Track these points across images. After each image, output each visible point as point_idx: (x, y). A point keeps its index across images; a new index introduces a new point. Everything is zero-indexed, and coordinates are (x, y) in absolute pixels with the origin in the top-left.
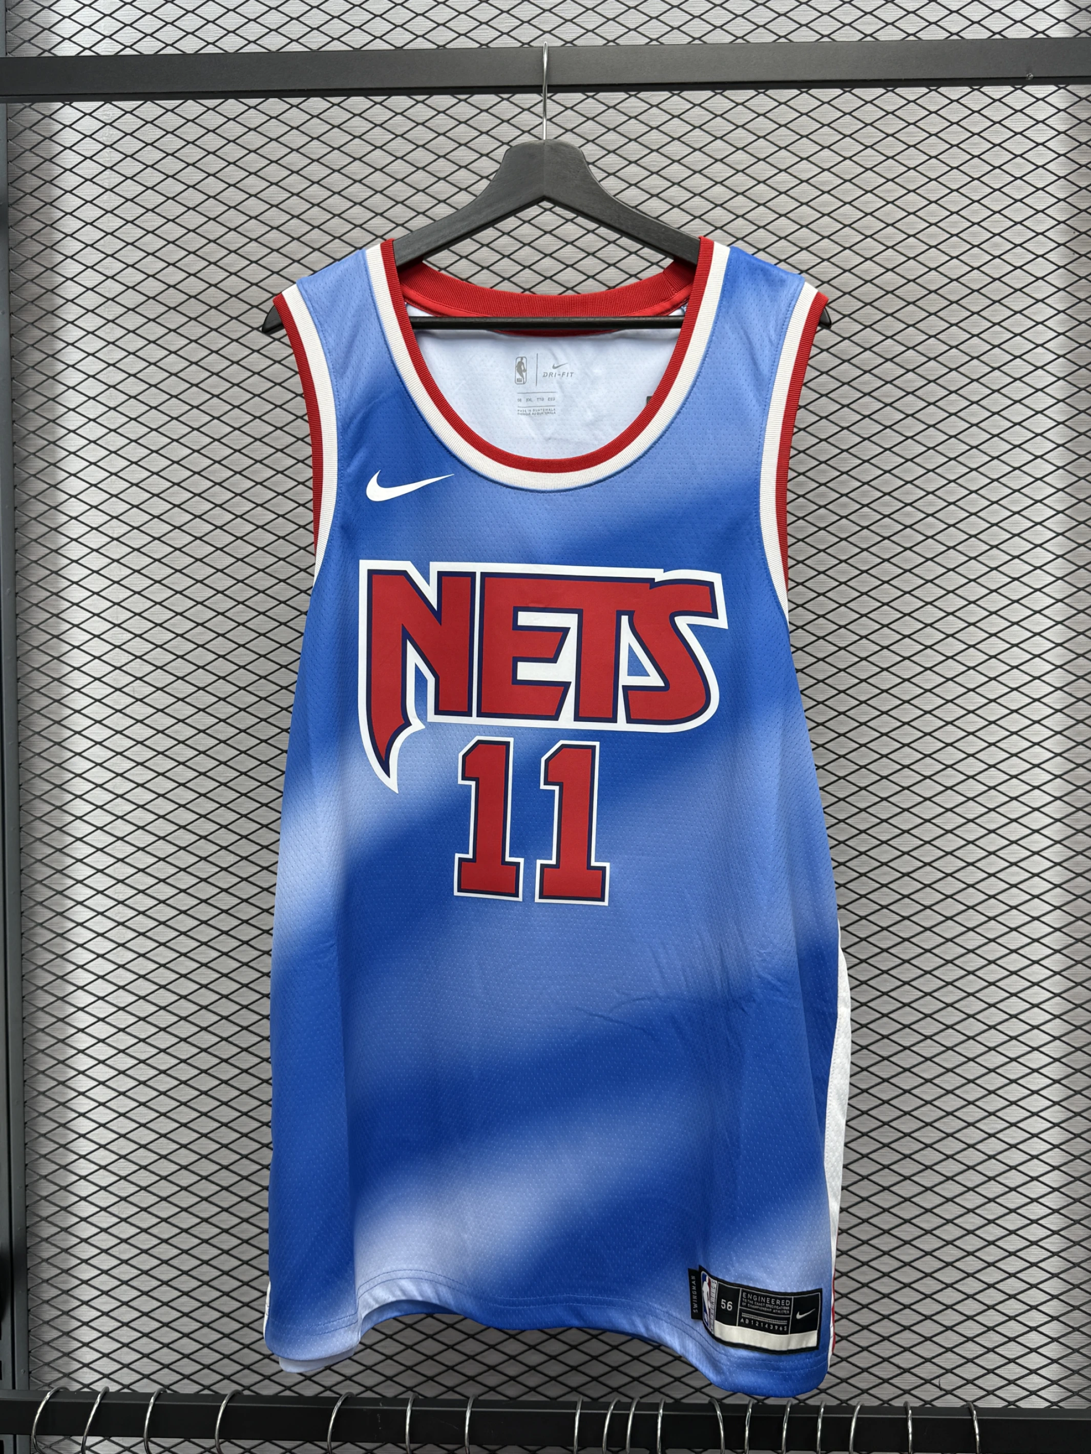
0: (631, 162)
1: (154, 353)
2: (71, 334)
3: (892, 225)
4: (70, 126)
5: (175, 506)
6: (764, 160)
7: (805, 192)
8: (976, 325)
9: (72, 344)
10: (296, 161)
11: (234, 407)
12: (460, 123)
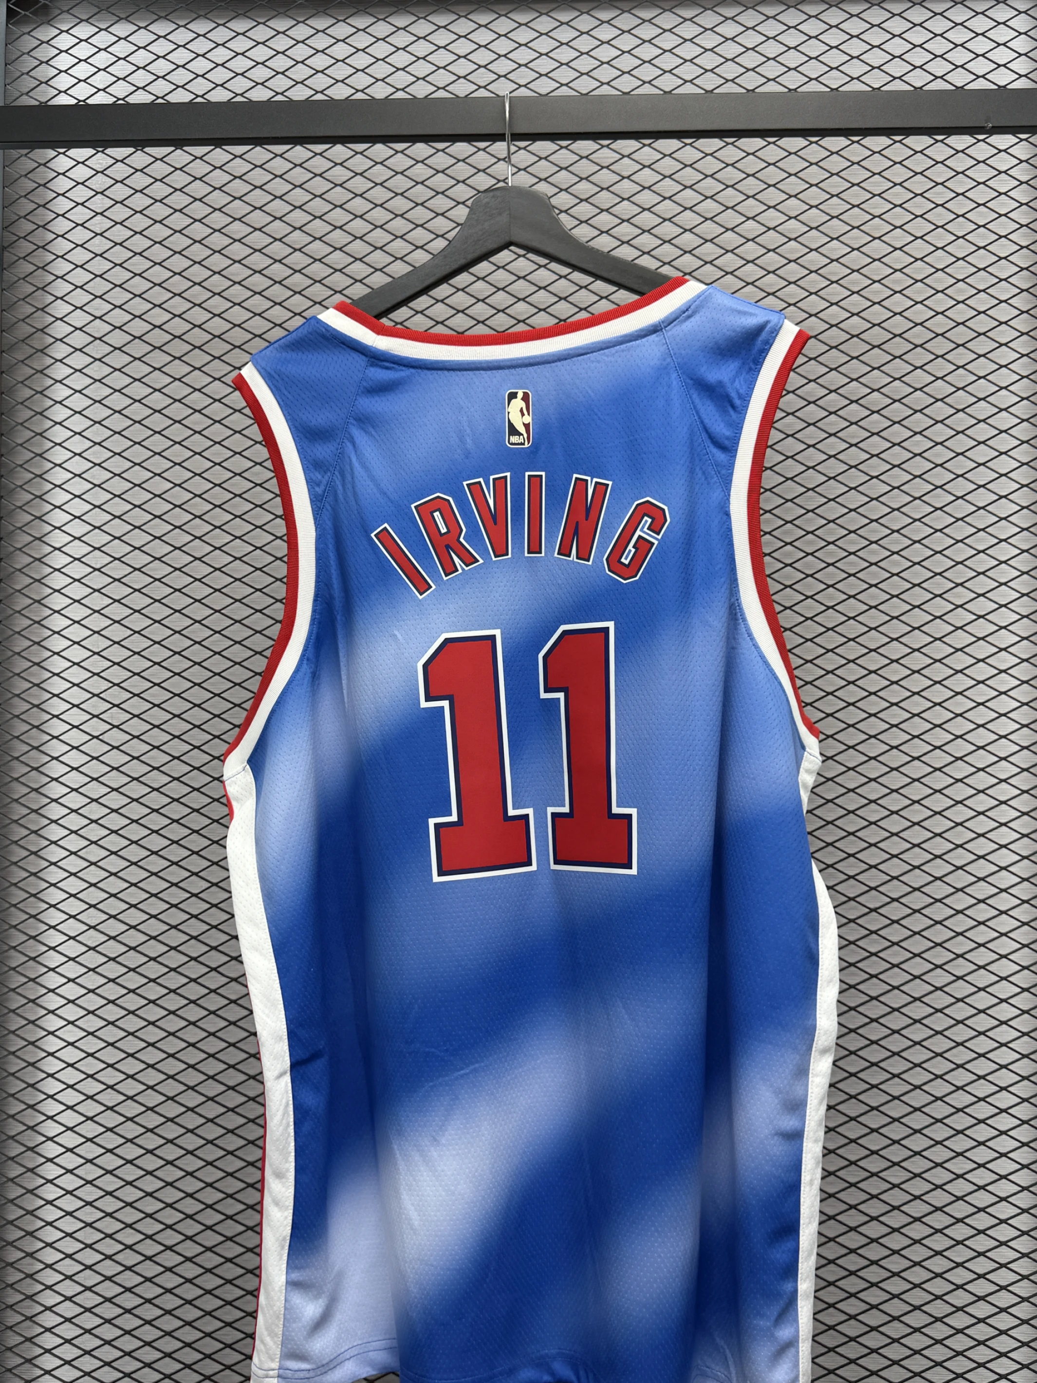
0: (602, 211)
1: (139, 391)
2: (60, 371)
3: (858, 271)
4: (63, 174)
5: (156, 538)
6: (732, 208)
7: (772, 239)
8: (941, 367)
9: (60, 382)
10: (279, 207)
11: (216, 443)
12: (438, 172)
